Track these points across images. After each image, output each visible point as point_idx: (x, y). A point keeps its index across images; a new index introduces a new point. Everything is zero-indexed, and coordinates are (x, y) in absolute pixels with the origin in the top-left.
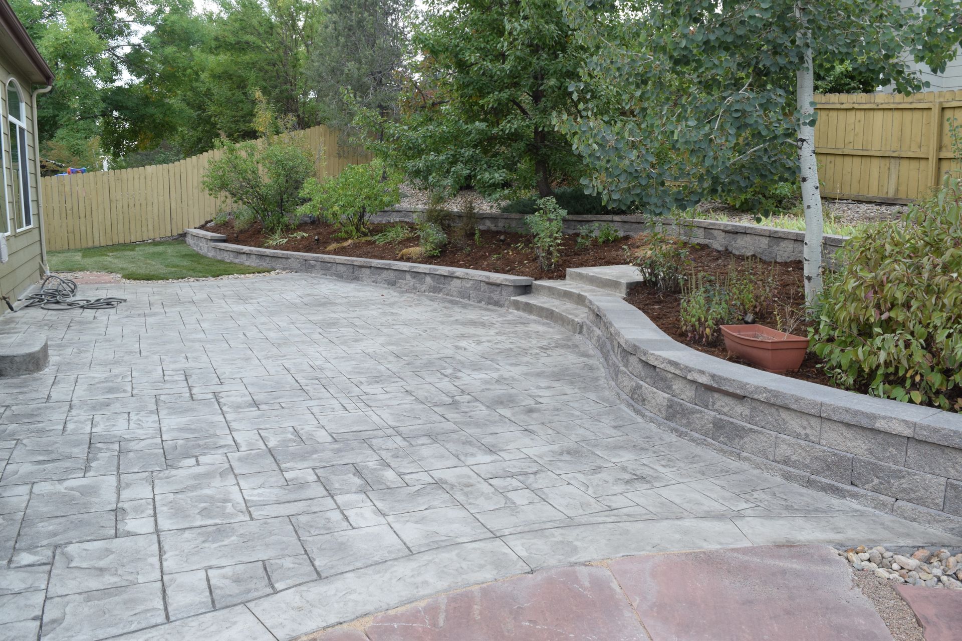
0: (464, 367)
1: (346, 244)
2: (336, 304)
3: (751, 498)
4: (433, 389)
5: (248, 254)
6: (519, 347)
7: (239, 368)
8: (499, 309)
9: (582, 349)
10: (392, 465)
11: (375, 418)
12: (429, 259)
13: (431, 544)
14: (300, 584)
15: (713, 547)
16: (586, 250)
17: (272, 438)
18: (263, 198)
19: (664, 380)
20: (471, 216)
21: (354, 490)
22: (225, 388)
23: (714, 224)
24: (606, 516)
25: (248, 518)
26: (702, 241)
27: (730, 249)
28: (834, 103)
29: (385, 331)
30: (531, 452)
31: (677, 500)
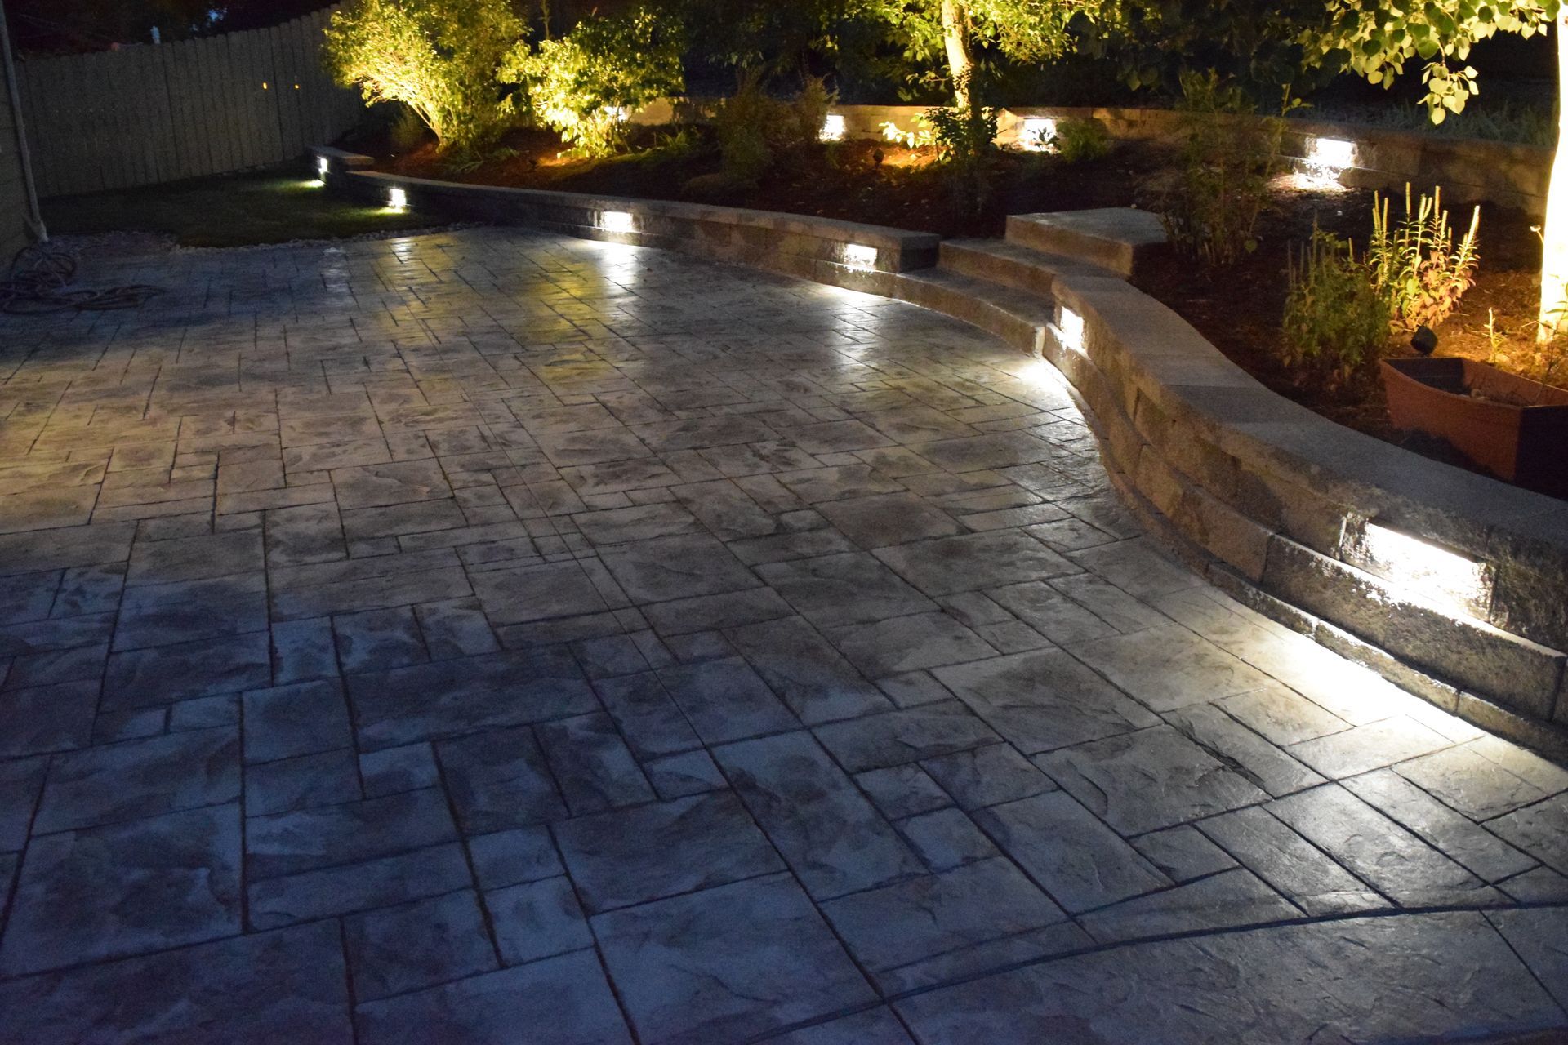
0: (802, 435)
3: (1516, 837)
4: (737, 493)
7: (333, 445)
10: (627, 728)
11: (600, 577)
12: (739, 197)
17: (358, 642)
21: (522, 816)
22: (296, 496)
24: (1166, 910)
25: (235, 927)
30: (956, 680)
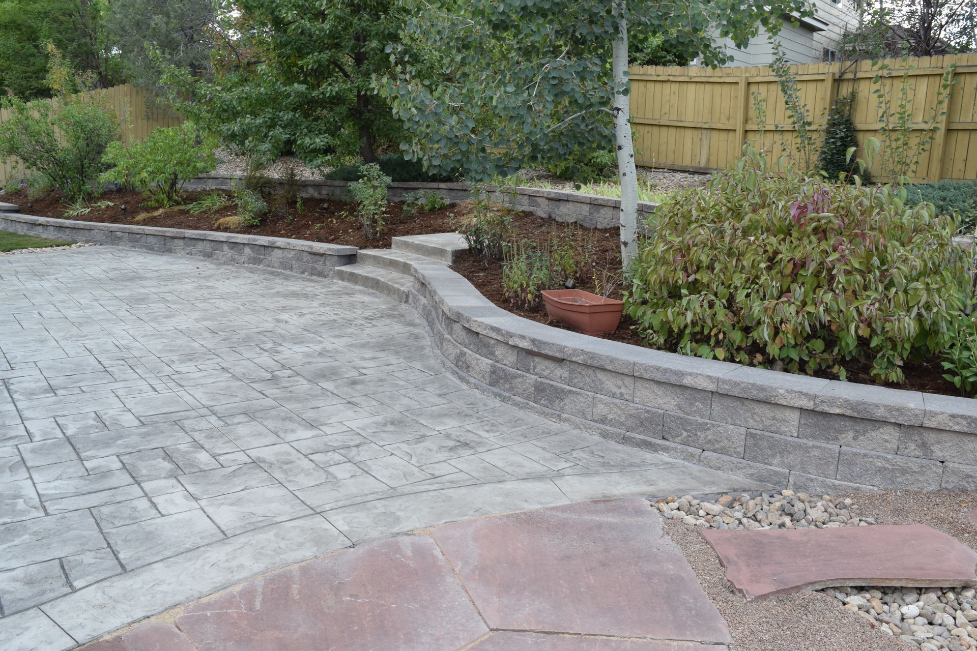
0: (284, 341)
1: (156, 214)
2: (146, 278)
3: (571, 458)
4: (252, 365)
5: (45, 226)
6: (344, 319)
7: (33, 351)
8: (323, 279)
9: (408, 318)
10: (206, 446)
11: (188, 398)
12: (248, 229)
13: (248, 526)
14: (102, 580)
15: (534, 507)
16: (411, 218)
17: (70, 426)
18: (60, 164)
19: (487, 346)
20: (292, 183)
21: (163, 475)
22: (16, 373)
23: (538, 192)
24: (429, 484)
25: (42, 514)
26: (527, 208)
27: (553, 216)
28: (650, 75)
29: (200, 305)
30: (354, 425)
31: (500, 464)
